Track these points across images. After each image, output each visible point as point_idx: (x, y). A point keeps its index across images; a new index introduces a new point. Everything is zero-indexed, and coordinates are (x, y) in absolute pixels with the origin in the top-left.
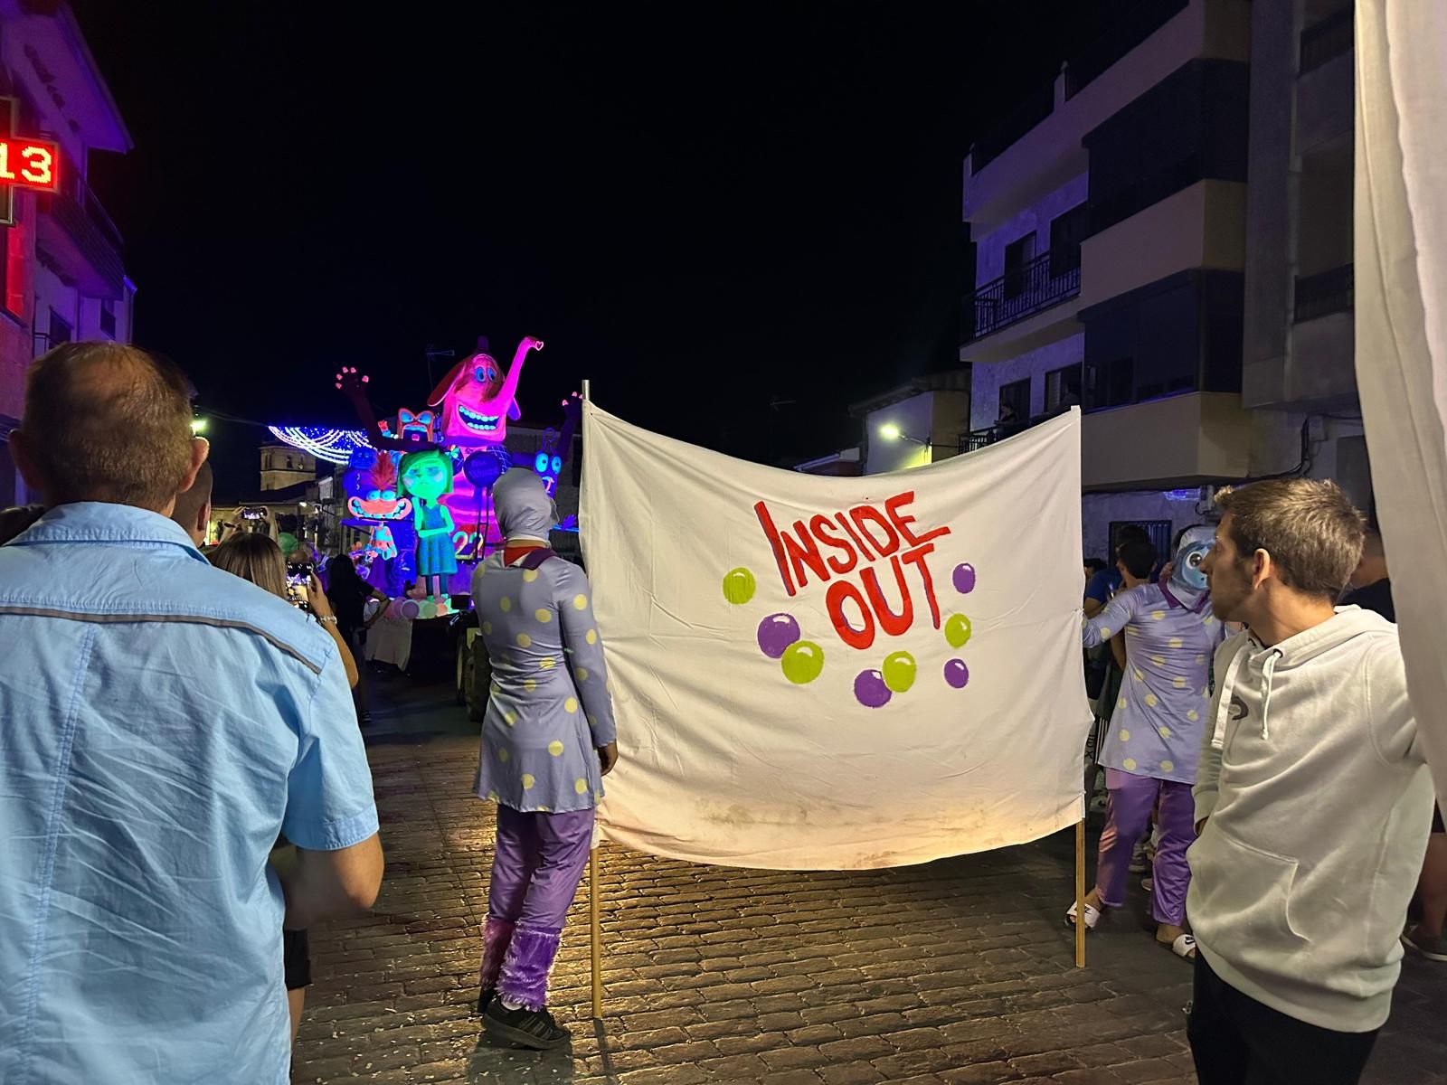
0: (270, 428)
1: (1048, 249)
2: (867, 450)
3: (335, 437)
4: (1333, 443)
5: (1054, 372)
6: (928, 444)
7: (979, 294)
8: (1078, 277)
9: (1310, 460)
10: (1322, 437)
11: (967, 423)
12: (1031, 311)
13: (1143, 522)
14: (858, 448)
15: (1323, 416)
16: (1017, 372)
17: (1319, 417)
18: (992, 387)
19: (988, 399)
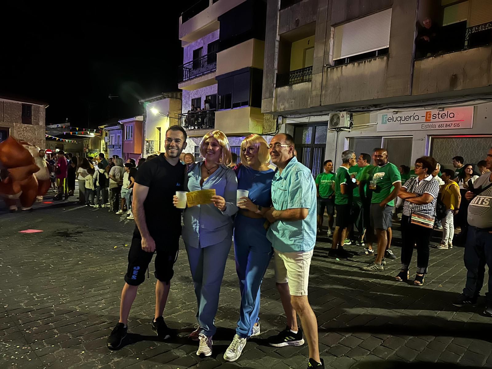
1: (207, 53)
2: (146, 117)
4: (284, 125)
5: (209, 96)
6: (168, 116)
7: (184, 66)
8: (216, 65)
9: (278, 130)
10: (282, 123)
11: (181, 111)
12: (202, 74)
13: (234, 146)
14: (143, 116)
15: (283, 117)
16: (197, 95)
17: (281, 117)
18: (189, 99)
19: (188, 103)
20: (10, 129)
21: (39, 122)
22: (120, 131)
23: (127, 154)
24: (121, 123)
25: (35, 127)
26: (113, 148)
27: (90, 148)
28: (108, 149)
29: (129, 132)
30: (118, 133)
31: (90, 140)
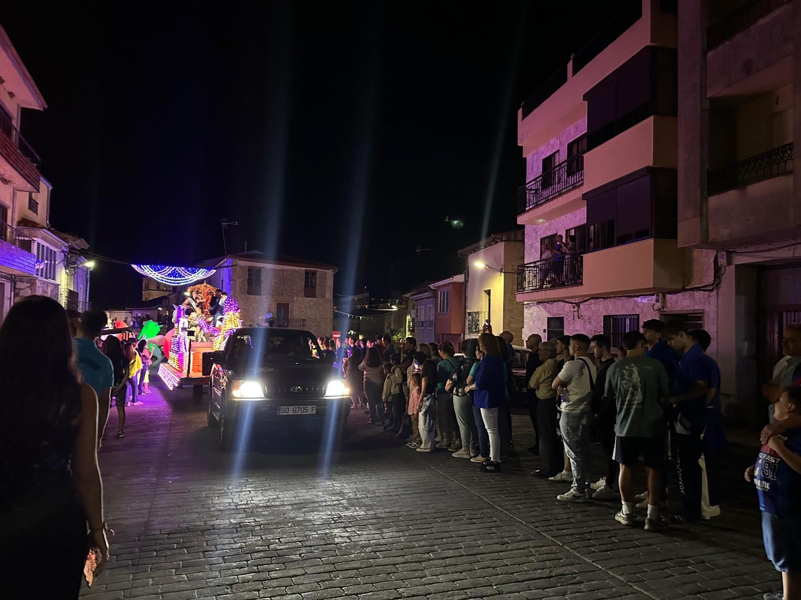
0: (132, 265)
1: (566, 159)
2: (468, 275)
3: (169, 271)
4: (732, 268)
5: (570, 230)
6: (501, 271)
7: (527, 186)
8: (582, 175)
9: (719, 278)
10: (726, 265)
11: (523, 259)
12: (557, 194)
13: (623, 315)
14: (463, 275)
15: (727, 251)
16: (550, 230)
17: (724, 253)
18: (536, 239)
19: (534, 246)
20: (290, 306)
21: (325, 293)
22: (431, 299)
23: (441, 336)
24: (432, 288)
25: (320, 300)
26: (423, 325)
27: (392, 327)
28: (415, 328)
29: (444, 301)
30: (430, 303)
31: (392, 316)
